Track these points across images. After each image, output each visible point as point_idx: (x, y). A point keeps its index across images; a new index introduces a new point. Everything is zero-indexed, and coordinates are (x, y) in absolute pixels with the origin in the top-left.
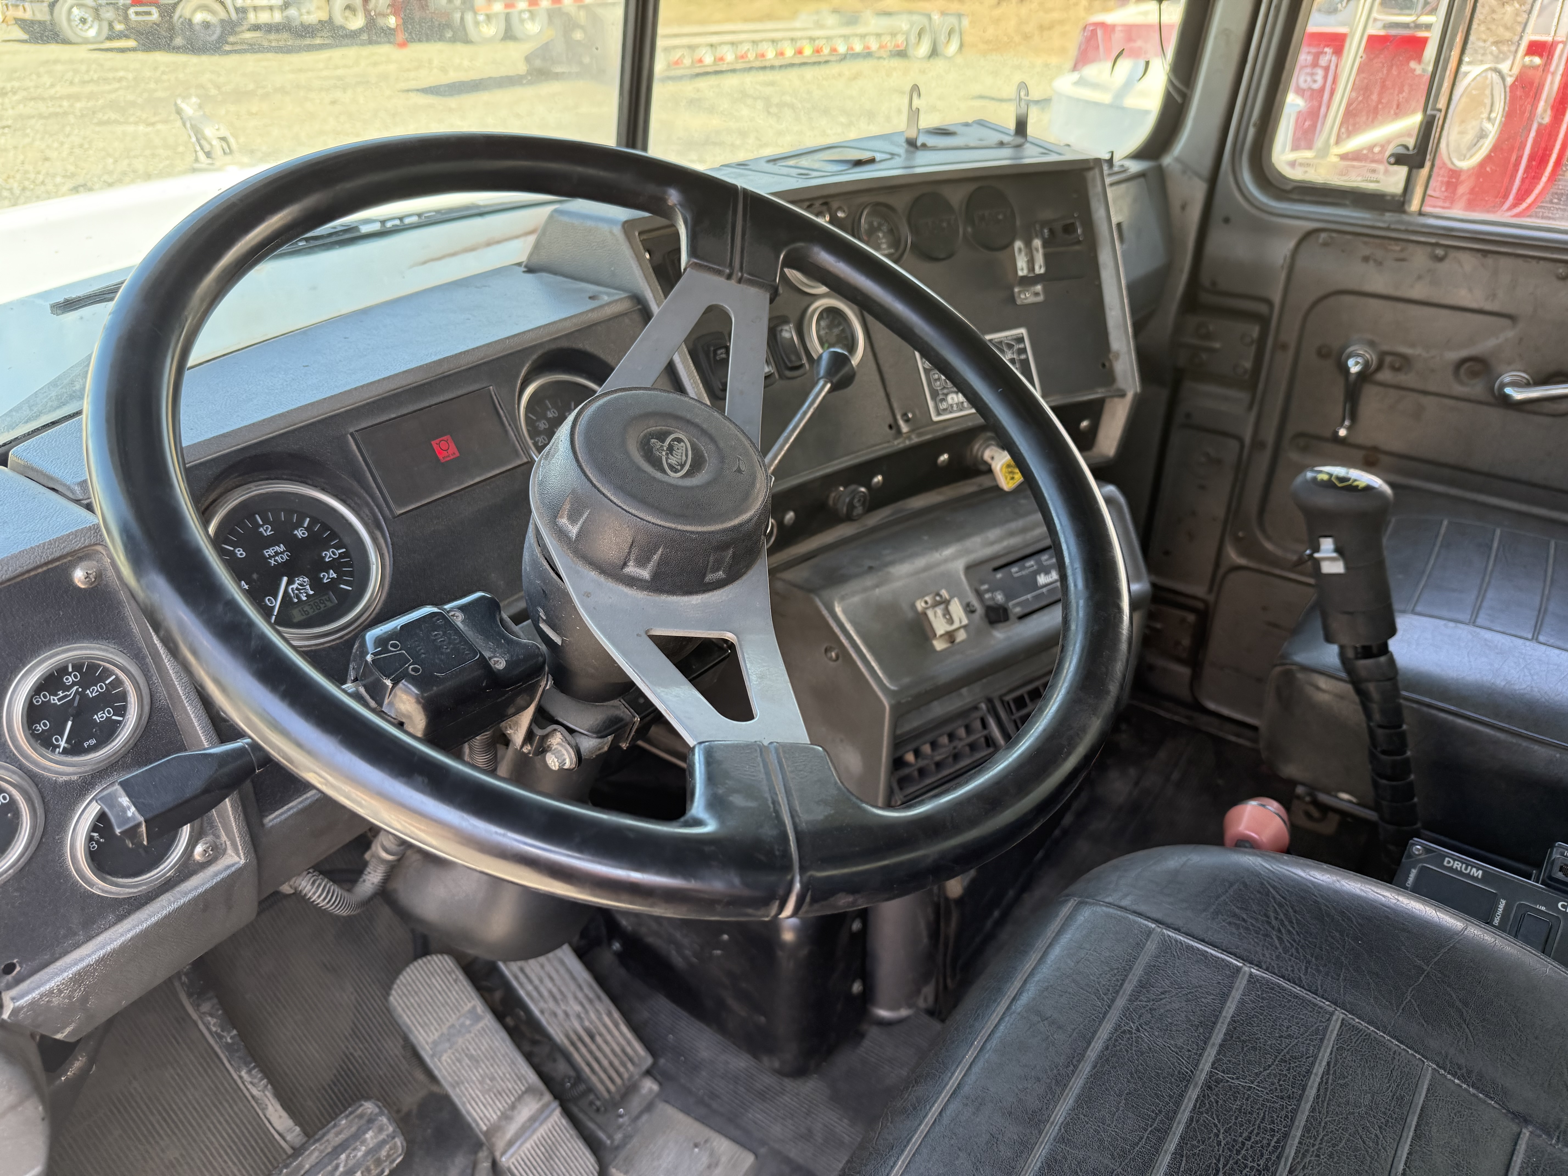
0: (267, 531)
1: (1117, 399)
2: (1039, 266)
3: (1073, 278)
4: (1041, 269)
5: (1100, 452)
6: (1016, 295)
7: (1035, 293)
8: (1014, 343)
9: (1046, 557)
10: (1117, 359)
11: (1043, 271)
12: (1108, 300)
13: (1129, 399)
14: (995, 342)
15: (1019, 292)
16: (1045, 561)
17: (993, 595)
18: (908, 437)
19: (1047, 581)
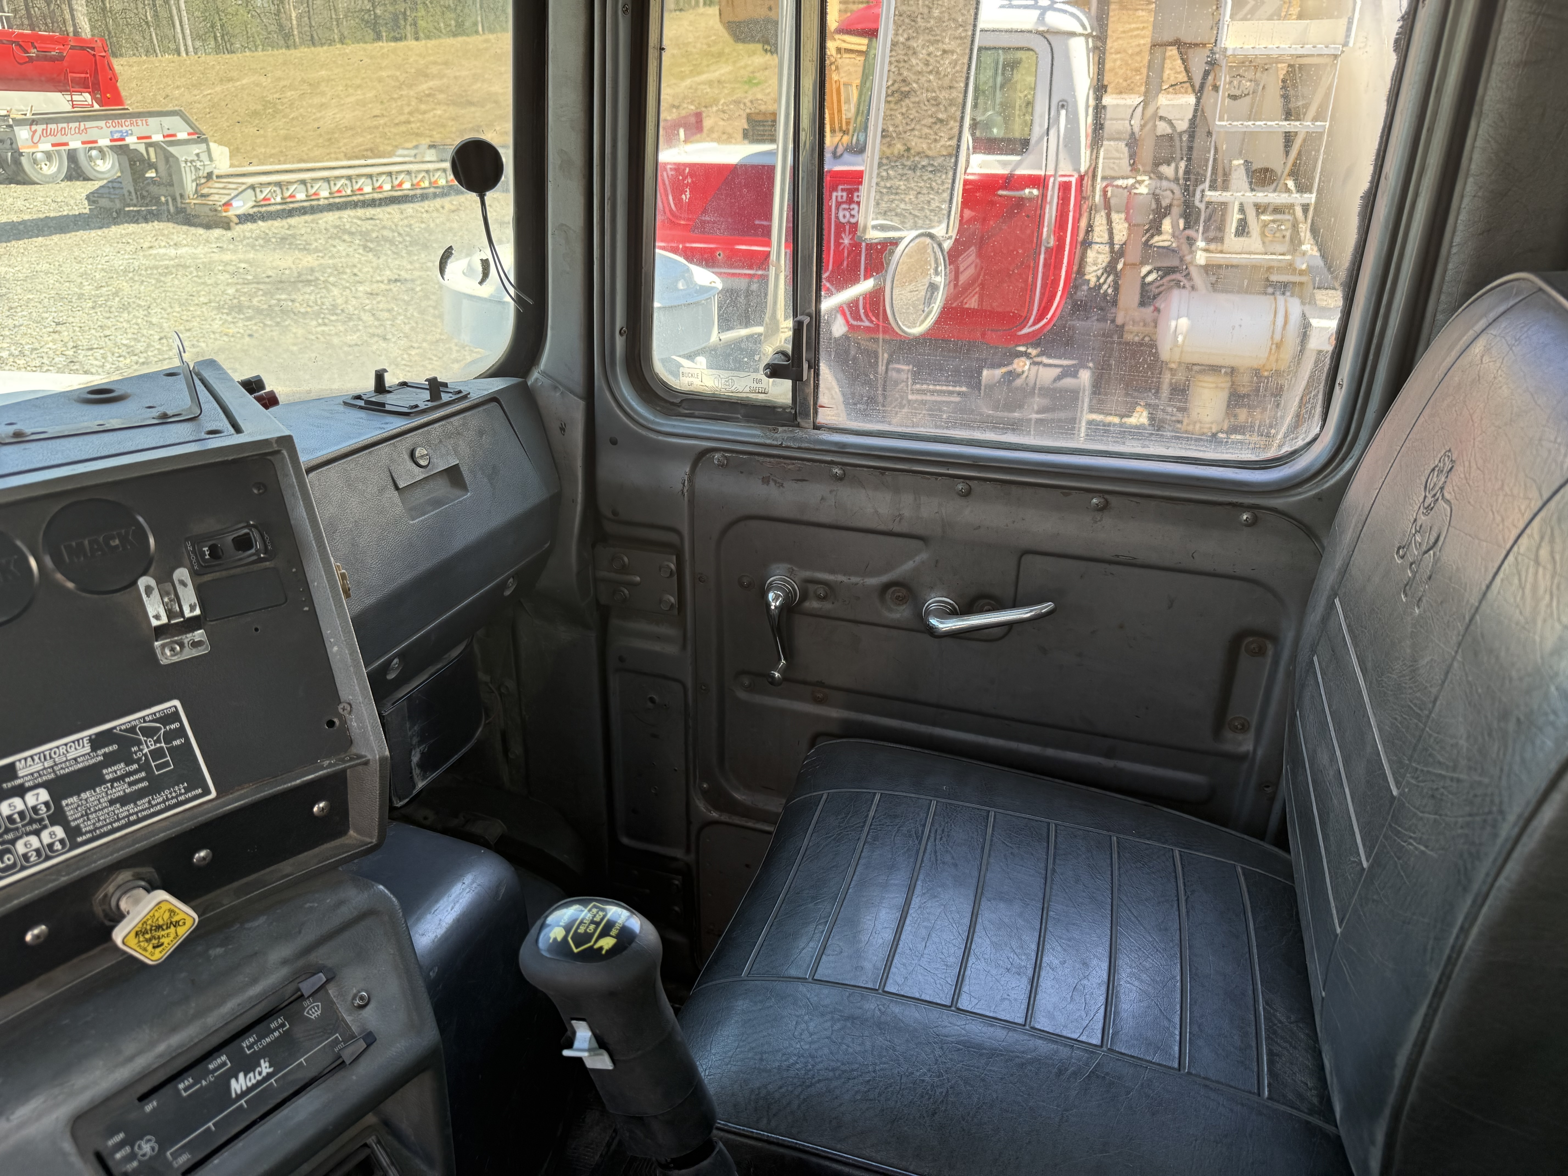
1: (360, 767)
2: (190, 606)
3: (264, 609)
4: (195, 610)
5: (359, 837)
6: (158, 652)
7: (194, 642)
8: (158, 725)
9: (251, 1040)
10: (350, 713)
11: (197, 612)
12: (327, 632)
13: (375, 767)
14: (121, 730)
15: (163, 646)
16: (249, 1048)
17: (133, 1148)
19: (249, 1084)
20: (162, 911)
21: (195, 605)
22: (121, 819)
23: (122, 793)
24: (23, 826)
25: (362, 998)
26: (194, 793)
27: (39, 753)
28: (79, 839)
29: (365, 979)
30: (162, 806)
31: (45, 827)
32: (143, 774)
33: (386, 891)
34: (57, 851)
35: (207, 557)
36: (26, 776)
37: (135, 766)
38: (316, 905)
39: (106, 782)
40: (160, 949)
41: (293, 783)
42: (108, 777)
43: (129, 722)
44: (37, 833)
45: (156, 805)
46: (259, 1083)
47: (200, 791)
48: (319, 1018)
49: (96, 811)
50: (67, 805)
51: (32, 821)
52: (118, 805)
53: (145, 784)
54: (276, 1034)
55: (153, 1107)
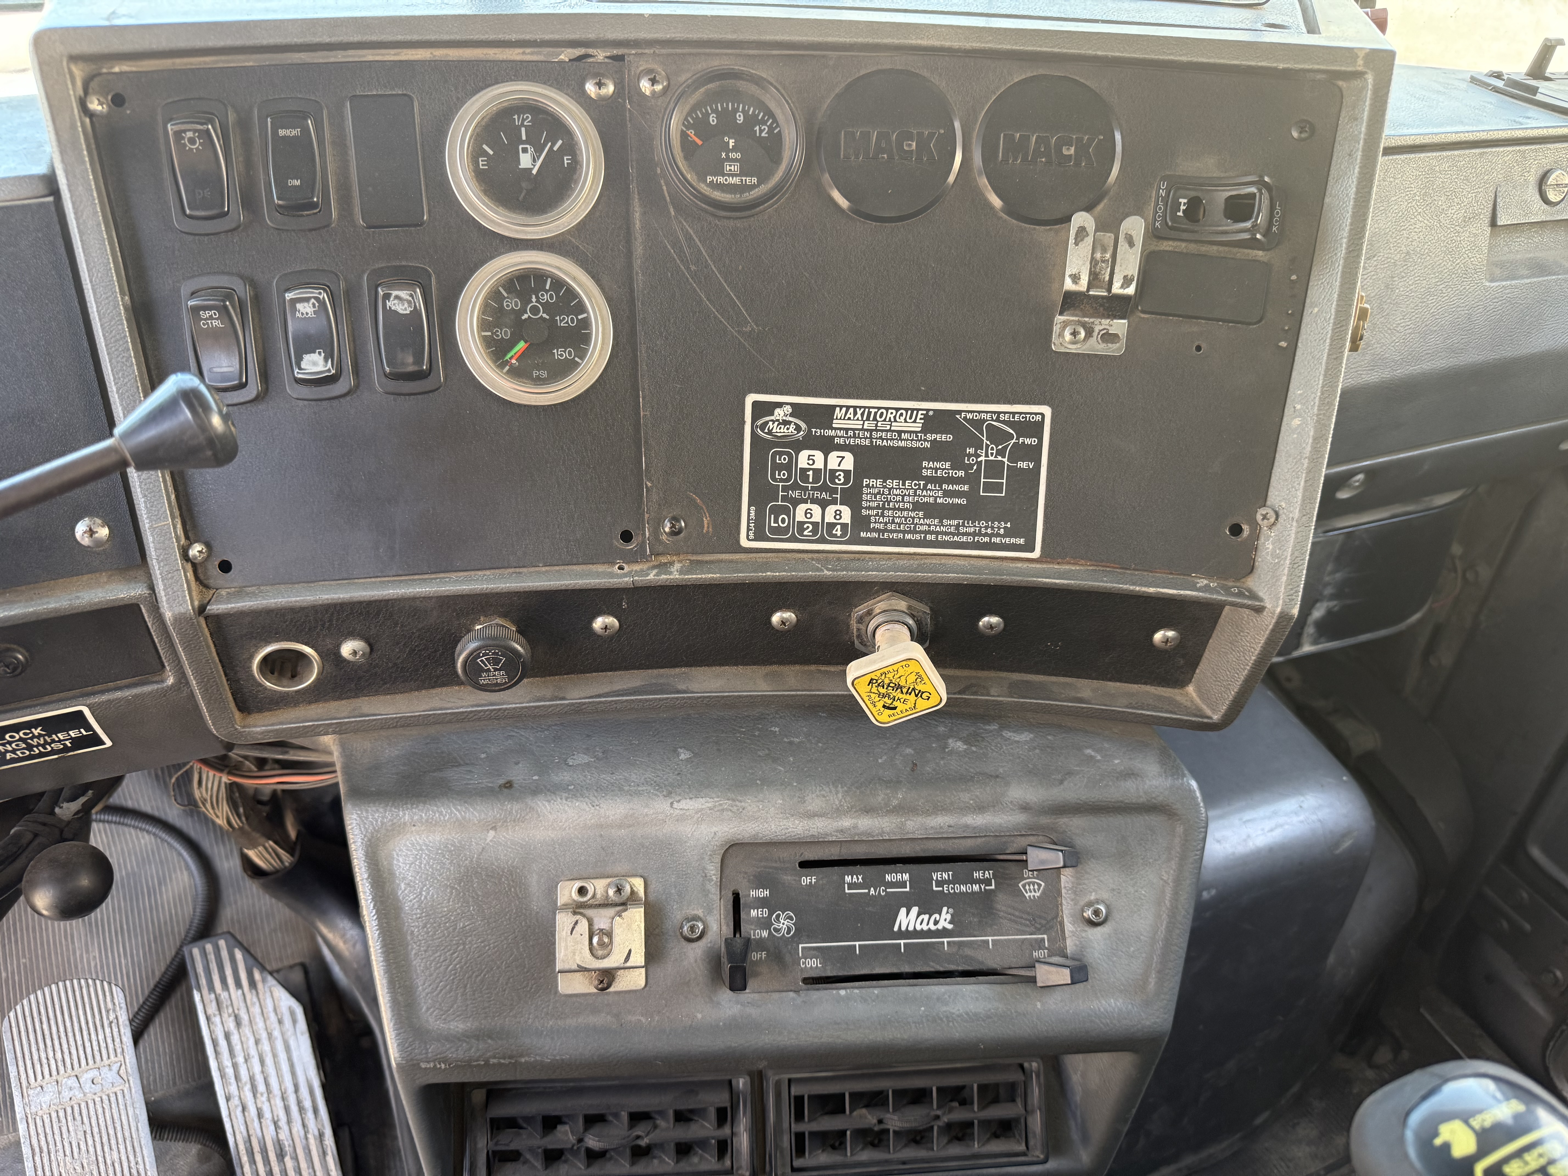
1: (1247, 611)
2: (1125, 277)
3: (1224, 321)
4: (1128, 286)
5: (1198, 701)
6: (1056, 329)
7: (1107, 334)
8: (1012, 431)
9: (945, 876)
10: (1270, 527)
11: (1131, 290)
12: (1296, 390)
13: (1268, 621)
14: (965, 419)
15: (1065, 324)
16: (940, 883)
17: (771, 915)
18: (665, 564)
19: (918, 928)
20: (909, 670)
21: (1132, 280)
22: (917, 532)
23: (932, 500)
24: (813, 489)
25: (1097, 912)
26: (1013, 540)
27: (865, 407)
28: (863, 535)
29: (1113, 890)
30: (970, 539)
31: (834, 502)
32: (966, 488)
33: (1198, 794)
34: (835, 536)
35: (1180, 214)
36: (840, 429)
37: (961, 473)
38: (1099, 757)
39: (920, 477)
40: (891, 712)
41: (1144, 589)
42: (925, 473)
43: (979, 412)
44: (824, 504)
45: (964, 534)
46: (929, 934)
47: (1022, 541)
48: (1033, 900)
49: (894, 509)
50: (868, 486)
51: (824, 488)
52: (921, 514)
53: (962, 501)
54: (976, 888)
55: (811, 883)
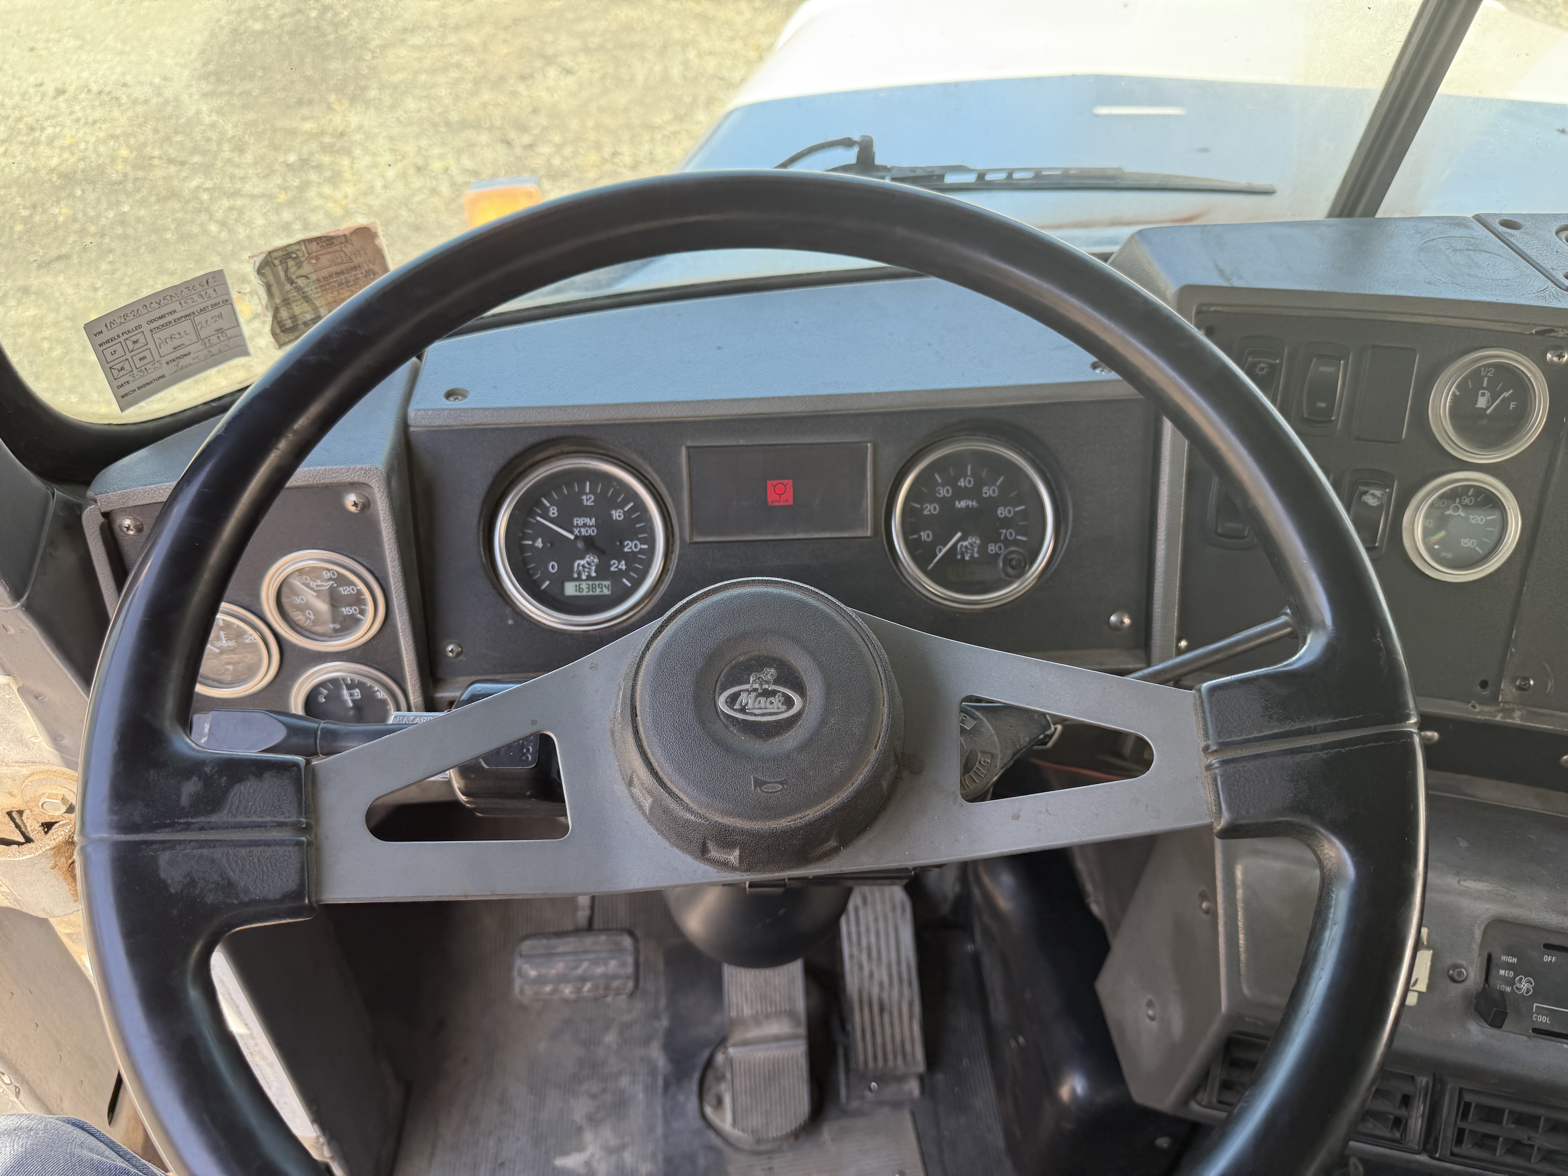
0: (588, 500)
17: (1515, 976)
18: (1508, 710)
55: (1551, 961)
